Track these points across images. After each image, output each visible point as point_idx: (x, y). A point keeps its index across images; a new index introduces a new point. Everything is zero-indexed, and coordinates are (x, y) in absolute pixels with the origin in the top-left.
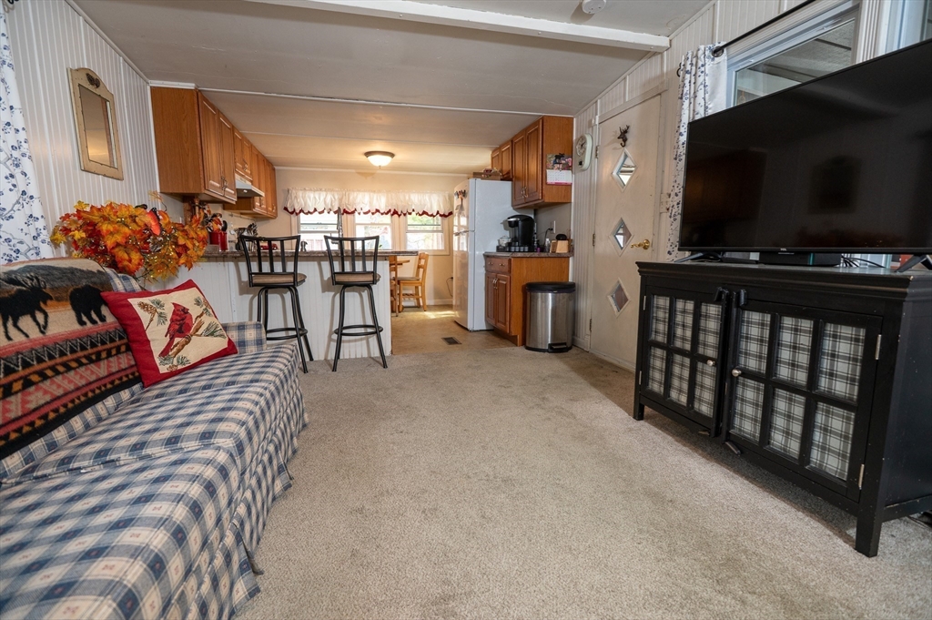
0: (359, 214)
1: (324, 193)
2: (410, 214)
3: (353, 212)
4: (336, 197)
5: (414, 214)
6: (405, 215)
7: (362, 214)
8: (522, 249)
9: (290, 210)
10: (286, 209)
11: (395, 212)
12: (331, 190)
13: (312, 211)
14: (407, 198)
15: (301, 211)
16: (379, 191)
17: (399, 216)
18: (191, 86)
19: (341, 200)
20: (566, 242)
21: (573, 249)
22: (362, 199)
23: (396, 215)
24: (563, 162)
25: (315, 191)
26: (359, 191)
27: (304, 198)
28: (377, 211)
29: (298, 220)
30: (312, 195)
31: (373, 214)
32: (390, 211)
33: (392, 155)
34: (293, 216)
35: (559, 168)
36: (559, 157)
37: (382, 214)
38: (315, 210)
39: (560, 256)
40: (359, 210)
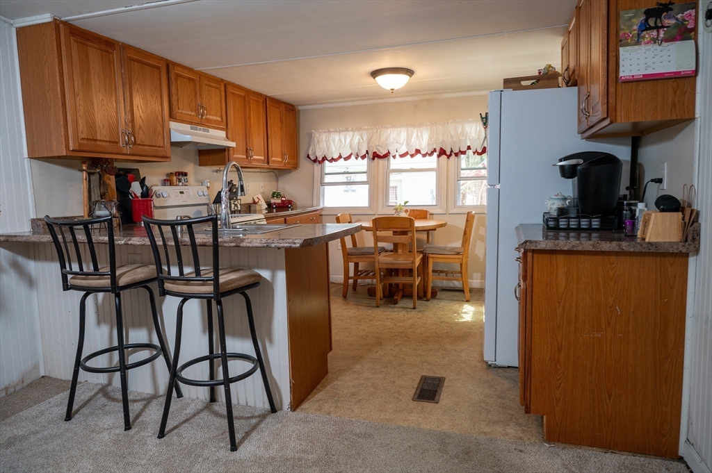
0: (394, 157)
1: (351, 133)
2: (464, 153)
3: (386, 156)
4: (365, 138)
5: (470, 152)
6: (456, 155)
7: (397, 156)
8: (584, 223)
9: (312, 158)
10: (308, 156)
11: (442, 152)
12: (359, 129)
13: (335, 157)
14: (460, 130)
15: (324, 159)
16: (421, 125)
17: (449, 157)
18: (46, 18)
19: (369, 141)
20: (677, 216)
21: (697, 233)
22: (397, 138)
23: (444, 157)
24: (670, 22)
25: (340, 132)
26: (394, 126)
27: (327, 141)
28: (418, 151)
29: (322, 169)
30: (337, 138)
31: (412, 156)
32: (435, 150)
33: (409, 72)
34: (317, 166)
35: (654, 40)
36: (655, 14)
37: (424, 156)
38: (340, 157)
39: (657, 253)
40: (393, 153)
